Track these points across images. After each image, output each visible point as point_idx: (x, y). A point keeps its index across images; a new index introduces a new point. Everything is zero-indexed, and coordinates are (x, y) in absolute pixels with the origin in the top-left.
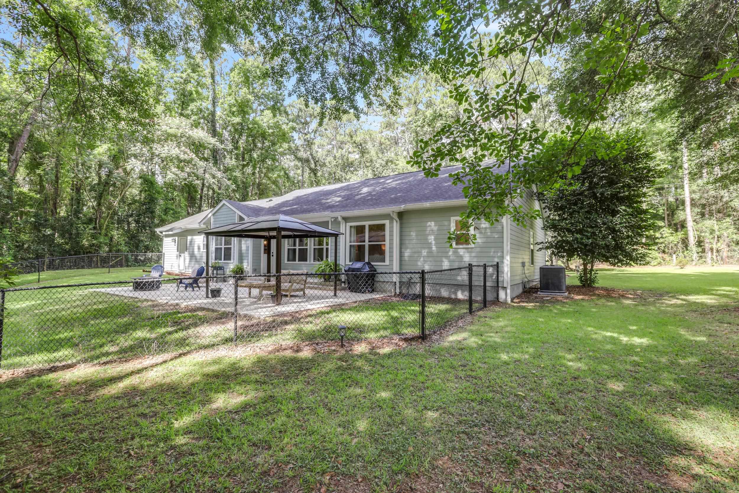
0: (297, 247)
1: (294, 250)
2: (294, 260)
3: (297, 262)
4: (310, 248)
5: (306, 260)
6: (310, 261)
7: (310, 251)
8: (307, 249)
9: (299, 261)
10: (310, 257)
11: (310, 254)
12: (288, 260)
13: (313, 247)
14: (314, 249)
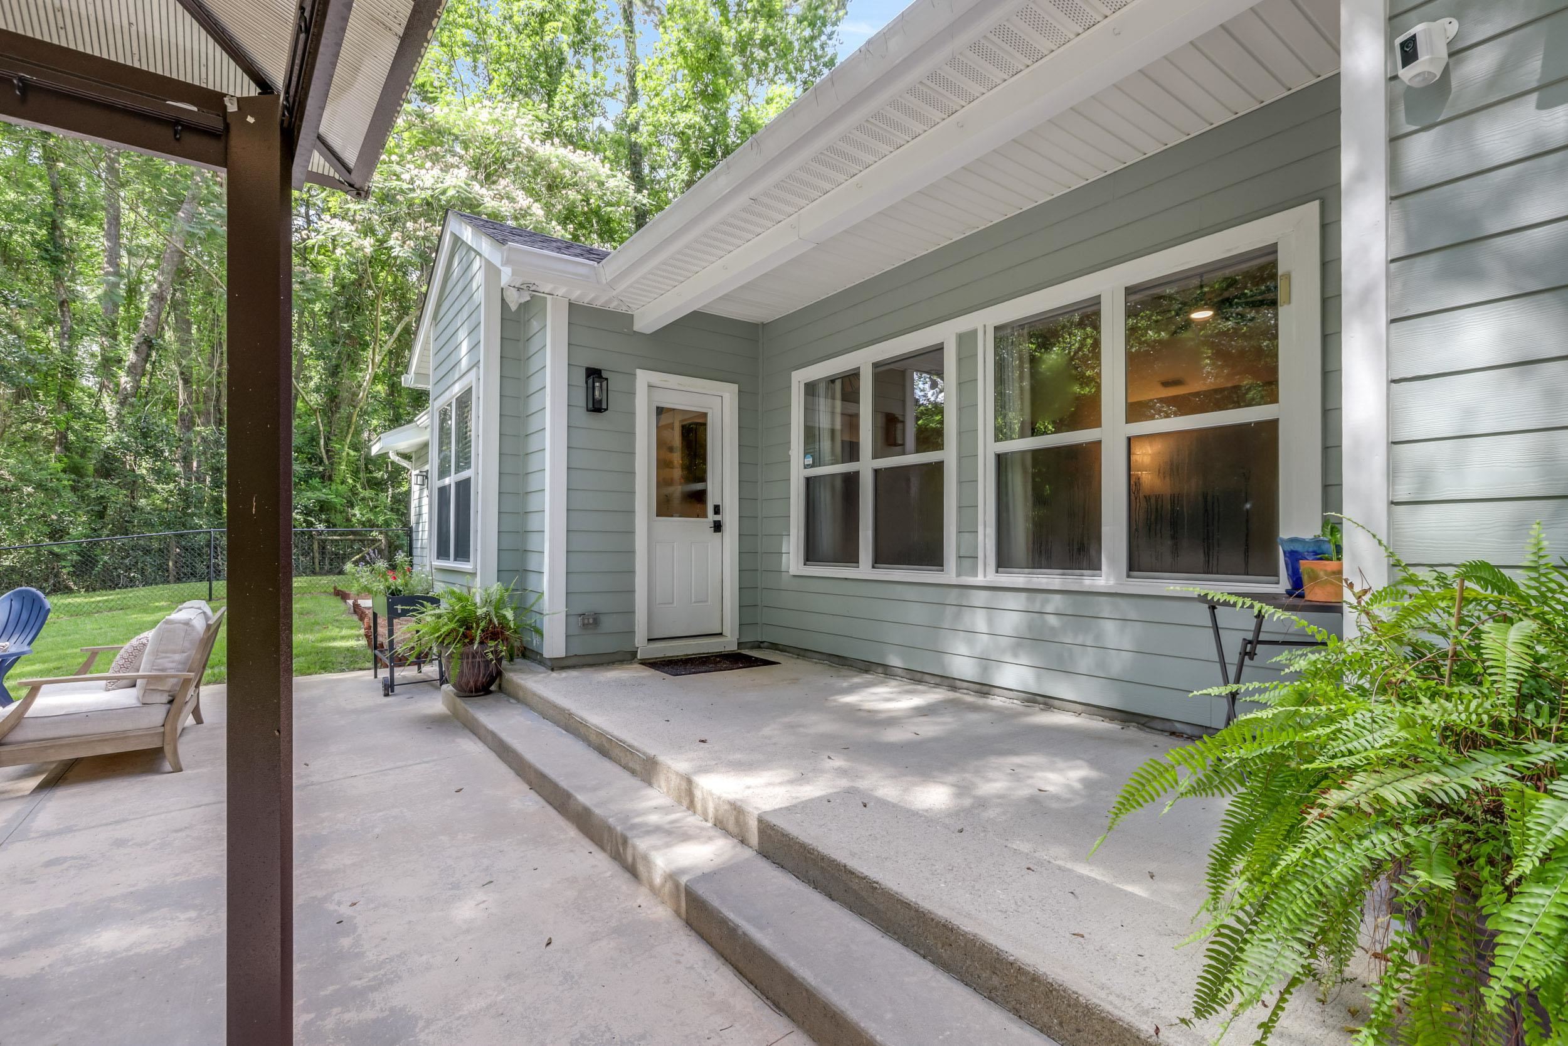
0: (867, 465)
1: (851, 481)
2: (850, 557)
3: (864, 569)
4: (967, 456)
5: (932, 556)
6: (968, 559)
7: (968, 481)
8: (936, 470)
9: (879, 559)
10: (968, 528)
11: (968, 508)
12: (811, 555)
13: (987, 448)
14: (1001, 460)
